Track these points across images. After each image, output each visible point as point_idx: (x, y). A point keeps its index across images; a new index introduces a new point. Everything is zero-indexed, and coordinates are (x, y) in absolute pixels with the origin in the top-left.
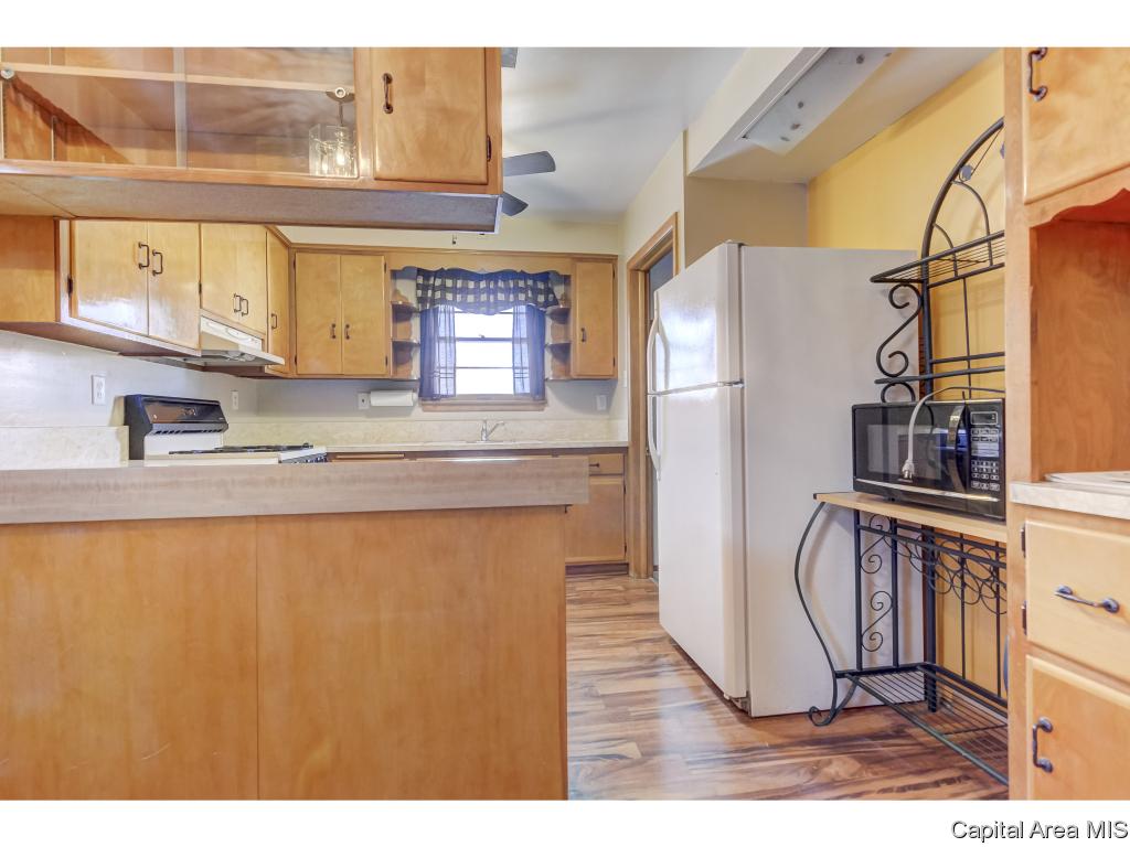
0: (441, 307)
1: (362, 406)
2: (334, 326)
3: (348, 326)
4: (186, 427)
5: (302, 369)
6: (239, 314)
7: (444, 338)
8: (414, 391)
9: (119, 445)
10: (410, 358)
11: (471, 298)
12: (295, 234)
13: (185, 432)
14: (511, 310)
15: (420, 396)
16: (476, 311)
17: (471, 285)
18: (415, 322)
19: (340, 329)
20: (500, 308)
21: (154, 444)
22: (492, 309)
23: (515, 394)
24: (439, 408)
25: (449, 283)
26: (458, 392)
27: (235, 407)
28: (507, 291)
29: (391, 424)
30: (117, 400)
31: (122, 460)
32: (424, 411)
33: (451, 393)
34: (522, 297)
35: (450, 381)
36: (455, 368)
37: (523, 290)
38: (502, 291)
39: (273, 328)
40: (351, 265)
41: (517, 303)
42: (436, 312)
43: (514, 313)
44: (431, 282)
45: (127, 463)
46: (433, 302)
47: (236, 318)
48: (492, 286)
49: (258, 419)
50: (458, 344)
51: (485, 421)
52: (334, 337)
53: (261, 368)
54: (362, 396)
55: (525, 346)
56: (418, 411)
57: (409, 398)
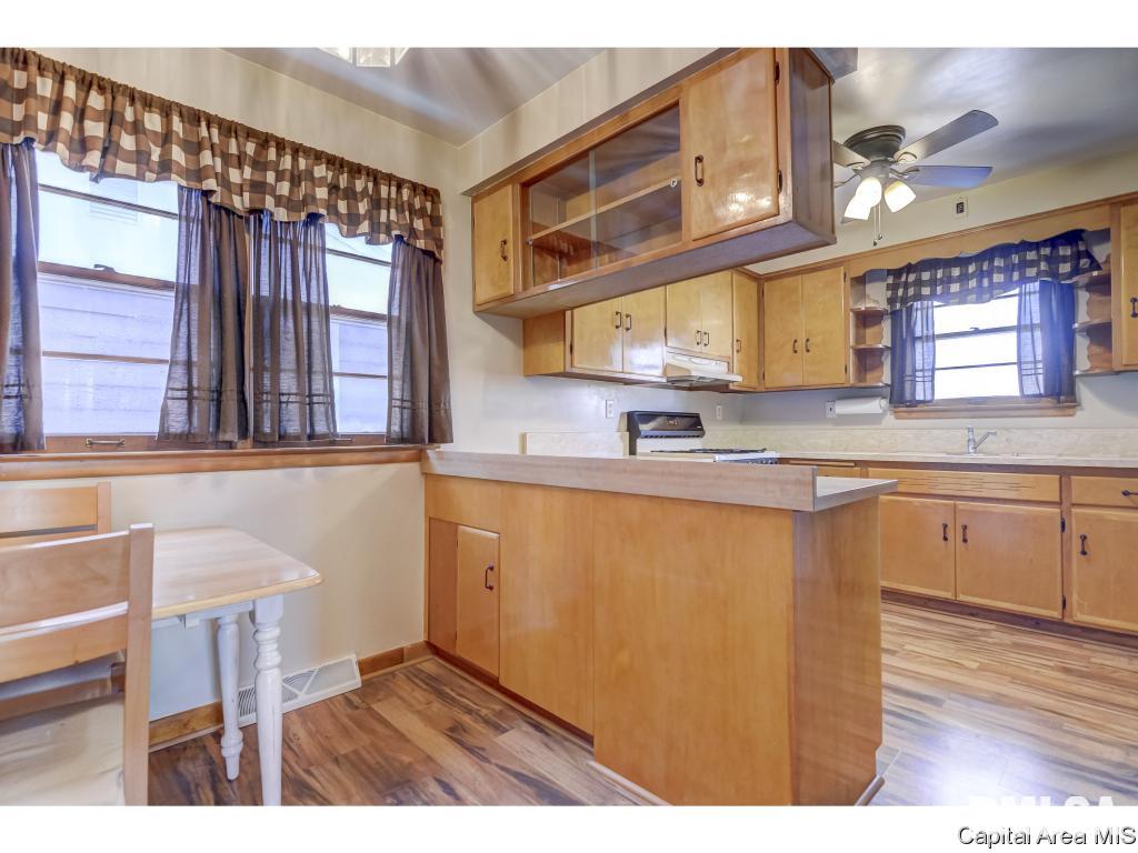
0: (917, 305)
1: (829, 415)
2: (796, 341)
3: (808, 340)
4: (668, 433)
5: (769, 383)
6: (702, 346)
7: (920, 338)
8: (884, 398)
9: (622, 444)
10: (882, 364)
11: (955, 288)
12: (760, 268)
13: (667, 437)
14: (1017, 291)
15: (890, 402)
16: (963, 302)
17: (956, 272)
18: (886, 325)
19: (801, 345)
20: (995, 292)
21: (643, 445)
22: (983, 295)
23: (1023, 396)
24: (914, 415)
25: (926, 276)
26: (938, 396)
27: (719, 418)
28: (1008, 270)
29: (859, 432)
30: (622, 414)
31: (624, 455)
32: (897, 418)
33: (929, 398)
34: (1031, 272)
35: (928, 385)
36: (933, 370)
37: (1033, 264)
38: (1000, 270)
39: (738, 351)
40: (810, 281)
41: (1024, 280)
42: (910, 310)
43: (1020, 295)
44: (903, 279)
45: (628, 457)
46: (904, 300)
47: (698, 349)
48: (985, 267)
49: (740, 427)
50: (938, 342)
51: (970, 430)
52: (796, 352)
53: (727, 386)
54: (829, 405)
55: (1038, 334)
56: (890, 419)
57: (876, 406)
